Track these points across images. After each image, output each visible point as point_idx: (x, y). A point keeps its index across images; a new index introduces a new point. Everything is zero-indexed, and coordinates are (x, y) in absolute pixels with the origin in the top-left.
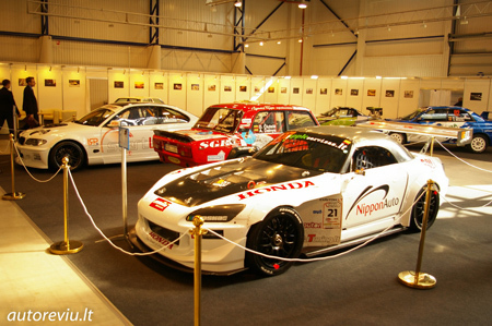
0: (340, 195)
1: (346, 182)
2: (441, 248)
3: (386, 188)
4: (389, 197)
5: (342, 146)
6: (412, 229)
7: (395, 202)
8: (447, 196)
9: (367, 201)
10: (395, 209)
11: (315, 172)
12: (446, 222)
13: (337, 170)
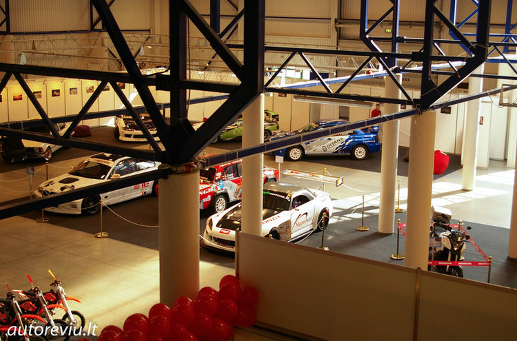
0: (290, 220)
1: (292, 214)
2: (330, 238)
3: (306, 214)
4: (308, 217)
5: (287, 198)
6: (318, 230)
7: (310, 219)
8: (334, 208)
9: (300, 220)
10: (311, 222)
11: (280, 211)
12: (333, 225)
13: (287, 209)
